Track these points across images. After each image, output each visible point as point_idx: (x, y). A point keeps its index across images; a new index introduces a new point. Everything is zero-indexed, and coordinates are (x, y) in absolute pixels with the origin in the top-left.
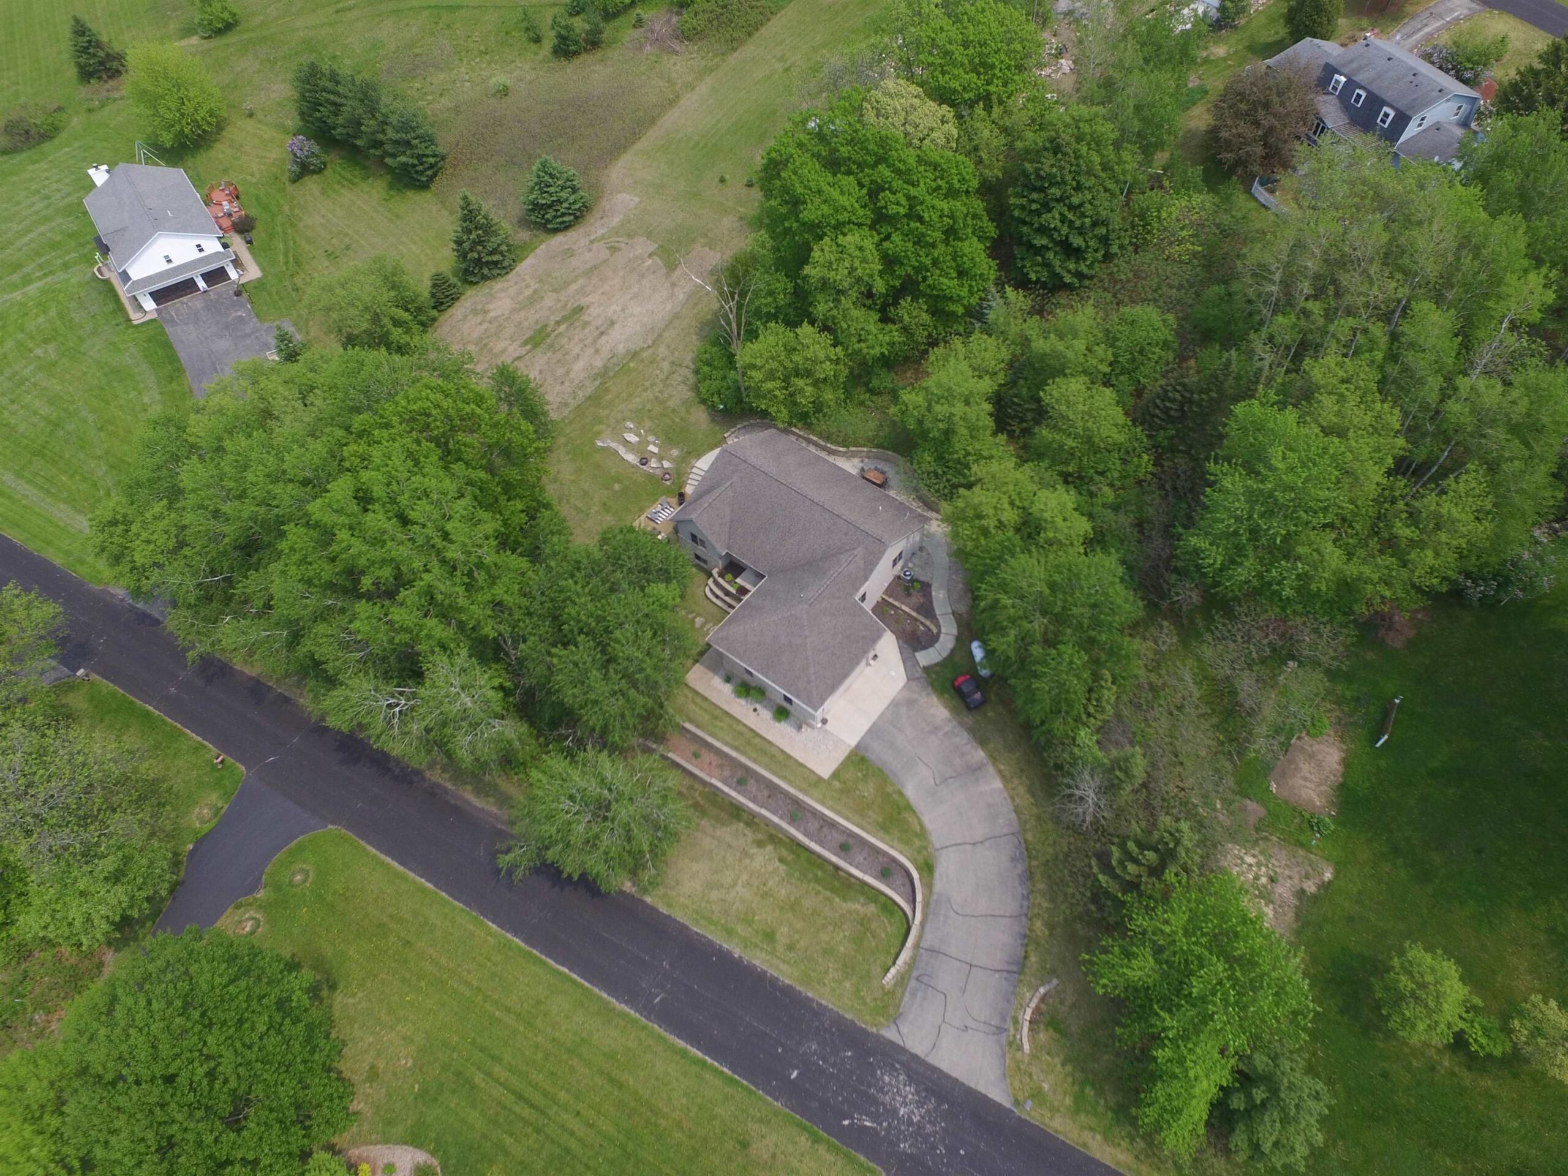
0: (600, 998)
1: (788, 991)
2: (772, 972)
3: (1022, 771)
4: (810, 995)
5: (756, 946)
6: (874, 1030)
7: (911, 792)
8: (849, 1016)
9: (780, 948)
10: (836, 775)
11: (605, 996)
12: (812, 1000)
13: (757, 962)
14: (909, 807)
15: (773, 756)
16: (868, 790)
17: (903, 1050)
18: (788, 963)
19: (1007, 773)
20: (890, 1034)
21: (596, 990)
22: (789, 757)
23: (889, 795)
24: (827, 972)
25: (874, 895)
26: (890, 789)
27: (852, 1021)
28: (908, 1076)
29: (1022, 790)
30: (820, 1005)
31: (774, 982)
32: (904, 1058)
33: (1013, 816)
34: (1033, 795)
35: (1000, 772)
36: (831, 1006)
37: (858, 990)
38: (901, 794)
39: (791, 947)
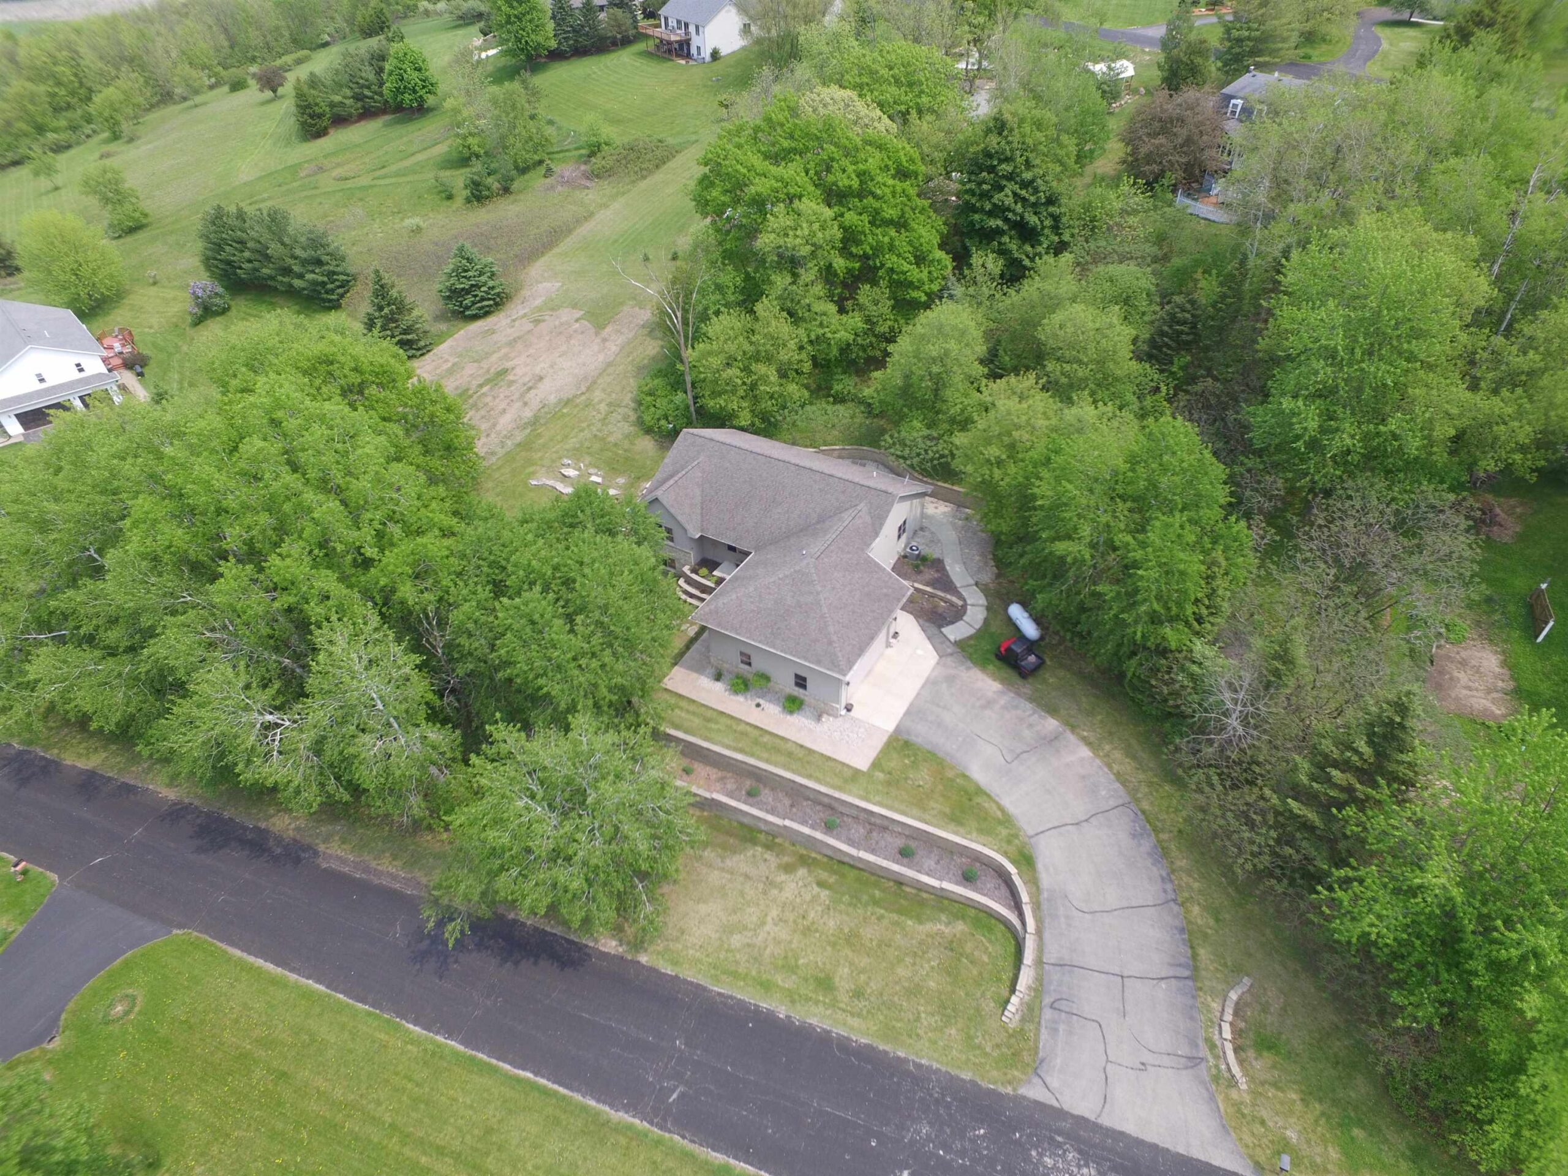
0: (584, 1108)
1: (867, 1054)
2: (839, 1030)
3: (1111, 734)
4: (901, 1054)
5: (808, 999)
6: (1009, 1090)
7: (979, 774)
8: (966, 1075)
9: (844, 998)
10: (876, 765)
11: (592, 1103)
12: (905, 1061)
13: (813, 1021)
14: (980, 791)
15: (790, 754)
16: (923, 776)
17: (1061, 1114)
18: (859, 1015)
19: (1092, 739)
20: (1034, 1092)
21: (578, 1097)
22: (810, 751)
23: (952, 780)
24: (918, 1019)
25: (960, 908)
26: (950, 774)
27: (973, 1083)
28: (1080, 1152)
29: (1117, 755)
30: (919, 1066)
31: (844, 1044)
32: (1066, 1125)
33: (1117, 785)
34: (1134, 758)
35: (1084, 739)
36: (935, 1065)
37: (970, 1037)
38: (965, 777)
39: (858, 994)
